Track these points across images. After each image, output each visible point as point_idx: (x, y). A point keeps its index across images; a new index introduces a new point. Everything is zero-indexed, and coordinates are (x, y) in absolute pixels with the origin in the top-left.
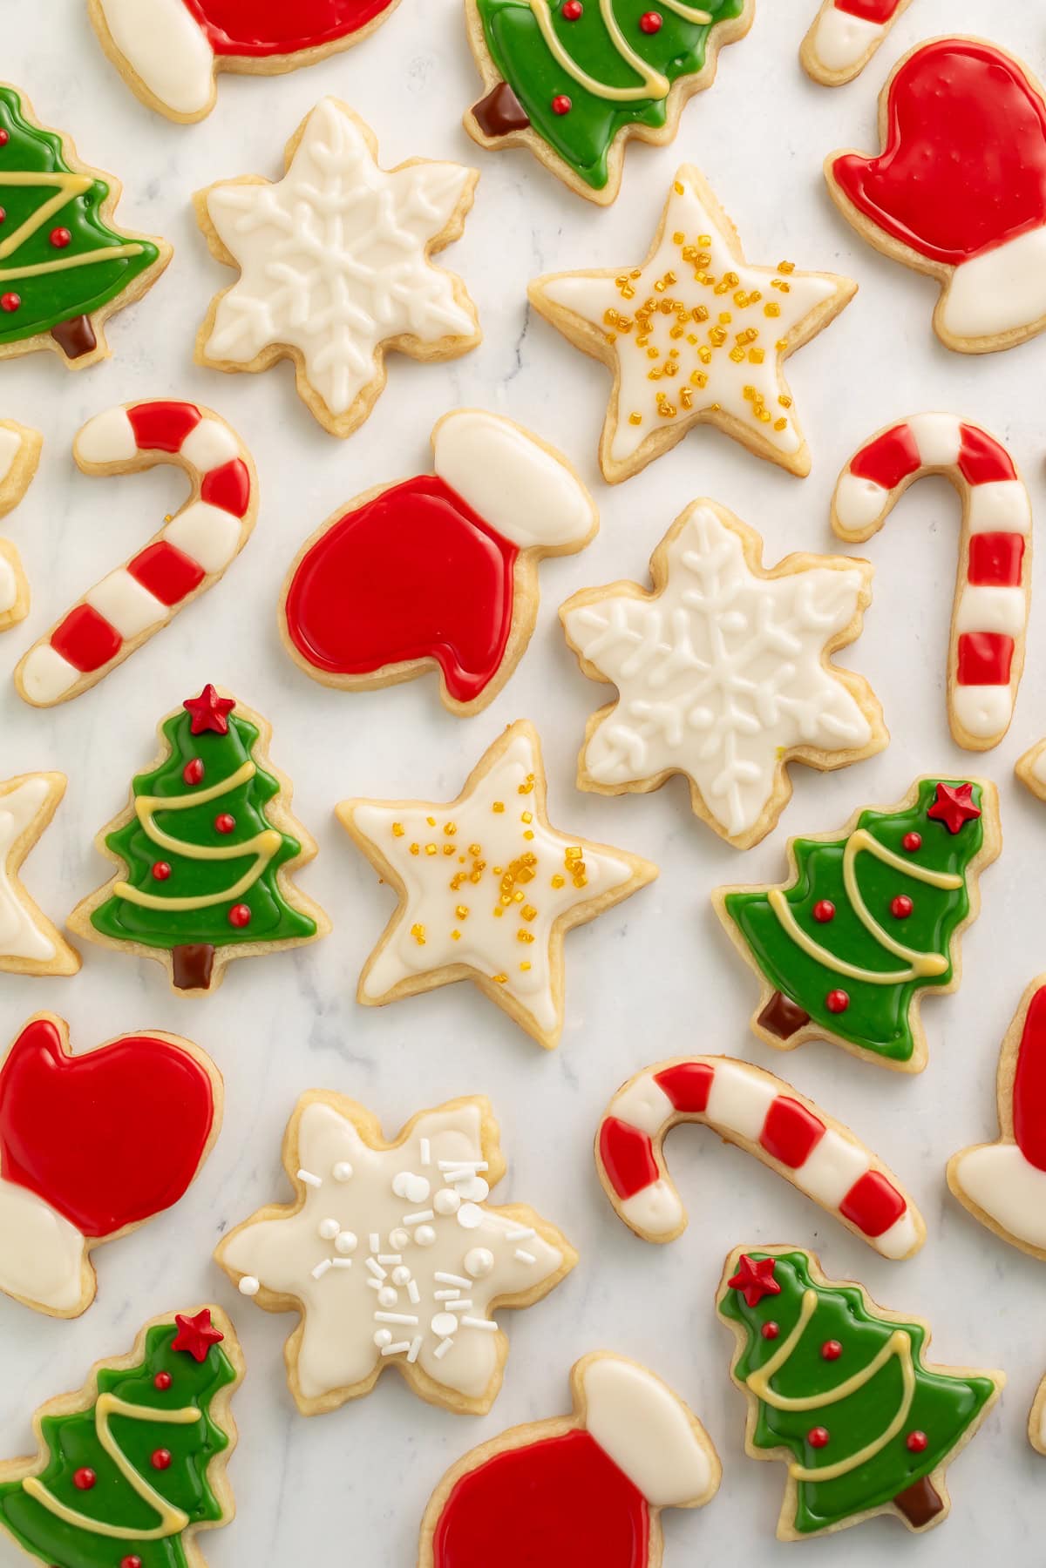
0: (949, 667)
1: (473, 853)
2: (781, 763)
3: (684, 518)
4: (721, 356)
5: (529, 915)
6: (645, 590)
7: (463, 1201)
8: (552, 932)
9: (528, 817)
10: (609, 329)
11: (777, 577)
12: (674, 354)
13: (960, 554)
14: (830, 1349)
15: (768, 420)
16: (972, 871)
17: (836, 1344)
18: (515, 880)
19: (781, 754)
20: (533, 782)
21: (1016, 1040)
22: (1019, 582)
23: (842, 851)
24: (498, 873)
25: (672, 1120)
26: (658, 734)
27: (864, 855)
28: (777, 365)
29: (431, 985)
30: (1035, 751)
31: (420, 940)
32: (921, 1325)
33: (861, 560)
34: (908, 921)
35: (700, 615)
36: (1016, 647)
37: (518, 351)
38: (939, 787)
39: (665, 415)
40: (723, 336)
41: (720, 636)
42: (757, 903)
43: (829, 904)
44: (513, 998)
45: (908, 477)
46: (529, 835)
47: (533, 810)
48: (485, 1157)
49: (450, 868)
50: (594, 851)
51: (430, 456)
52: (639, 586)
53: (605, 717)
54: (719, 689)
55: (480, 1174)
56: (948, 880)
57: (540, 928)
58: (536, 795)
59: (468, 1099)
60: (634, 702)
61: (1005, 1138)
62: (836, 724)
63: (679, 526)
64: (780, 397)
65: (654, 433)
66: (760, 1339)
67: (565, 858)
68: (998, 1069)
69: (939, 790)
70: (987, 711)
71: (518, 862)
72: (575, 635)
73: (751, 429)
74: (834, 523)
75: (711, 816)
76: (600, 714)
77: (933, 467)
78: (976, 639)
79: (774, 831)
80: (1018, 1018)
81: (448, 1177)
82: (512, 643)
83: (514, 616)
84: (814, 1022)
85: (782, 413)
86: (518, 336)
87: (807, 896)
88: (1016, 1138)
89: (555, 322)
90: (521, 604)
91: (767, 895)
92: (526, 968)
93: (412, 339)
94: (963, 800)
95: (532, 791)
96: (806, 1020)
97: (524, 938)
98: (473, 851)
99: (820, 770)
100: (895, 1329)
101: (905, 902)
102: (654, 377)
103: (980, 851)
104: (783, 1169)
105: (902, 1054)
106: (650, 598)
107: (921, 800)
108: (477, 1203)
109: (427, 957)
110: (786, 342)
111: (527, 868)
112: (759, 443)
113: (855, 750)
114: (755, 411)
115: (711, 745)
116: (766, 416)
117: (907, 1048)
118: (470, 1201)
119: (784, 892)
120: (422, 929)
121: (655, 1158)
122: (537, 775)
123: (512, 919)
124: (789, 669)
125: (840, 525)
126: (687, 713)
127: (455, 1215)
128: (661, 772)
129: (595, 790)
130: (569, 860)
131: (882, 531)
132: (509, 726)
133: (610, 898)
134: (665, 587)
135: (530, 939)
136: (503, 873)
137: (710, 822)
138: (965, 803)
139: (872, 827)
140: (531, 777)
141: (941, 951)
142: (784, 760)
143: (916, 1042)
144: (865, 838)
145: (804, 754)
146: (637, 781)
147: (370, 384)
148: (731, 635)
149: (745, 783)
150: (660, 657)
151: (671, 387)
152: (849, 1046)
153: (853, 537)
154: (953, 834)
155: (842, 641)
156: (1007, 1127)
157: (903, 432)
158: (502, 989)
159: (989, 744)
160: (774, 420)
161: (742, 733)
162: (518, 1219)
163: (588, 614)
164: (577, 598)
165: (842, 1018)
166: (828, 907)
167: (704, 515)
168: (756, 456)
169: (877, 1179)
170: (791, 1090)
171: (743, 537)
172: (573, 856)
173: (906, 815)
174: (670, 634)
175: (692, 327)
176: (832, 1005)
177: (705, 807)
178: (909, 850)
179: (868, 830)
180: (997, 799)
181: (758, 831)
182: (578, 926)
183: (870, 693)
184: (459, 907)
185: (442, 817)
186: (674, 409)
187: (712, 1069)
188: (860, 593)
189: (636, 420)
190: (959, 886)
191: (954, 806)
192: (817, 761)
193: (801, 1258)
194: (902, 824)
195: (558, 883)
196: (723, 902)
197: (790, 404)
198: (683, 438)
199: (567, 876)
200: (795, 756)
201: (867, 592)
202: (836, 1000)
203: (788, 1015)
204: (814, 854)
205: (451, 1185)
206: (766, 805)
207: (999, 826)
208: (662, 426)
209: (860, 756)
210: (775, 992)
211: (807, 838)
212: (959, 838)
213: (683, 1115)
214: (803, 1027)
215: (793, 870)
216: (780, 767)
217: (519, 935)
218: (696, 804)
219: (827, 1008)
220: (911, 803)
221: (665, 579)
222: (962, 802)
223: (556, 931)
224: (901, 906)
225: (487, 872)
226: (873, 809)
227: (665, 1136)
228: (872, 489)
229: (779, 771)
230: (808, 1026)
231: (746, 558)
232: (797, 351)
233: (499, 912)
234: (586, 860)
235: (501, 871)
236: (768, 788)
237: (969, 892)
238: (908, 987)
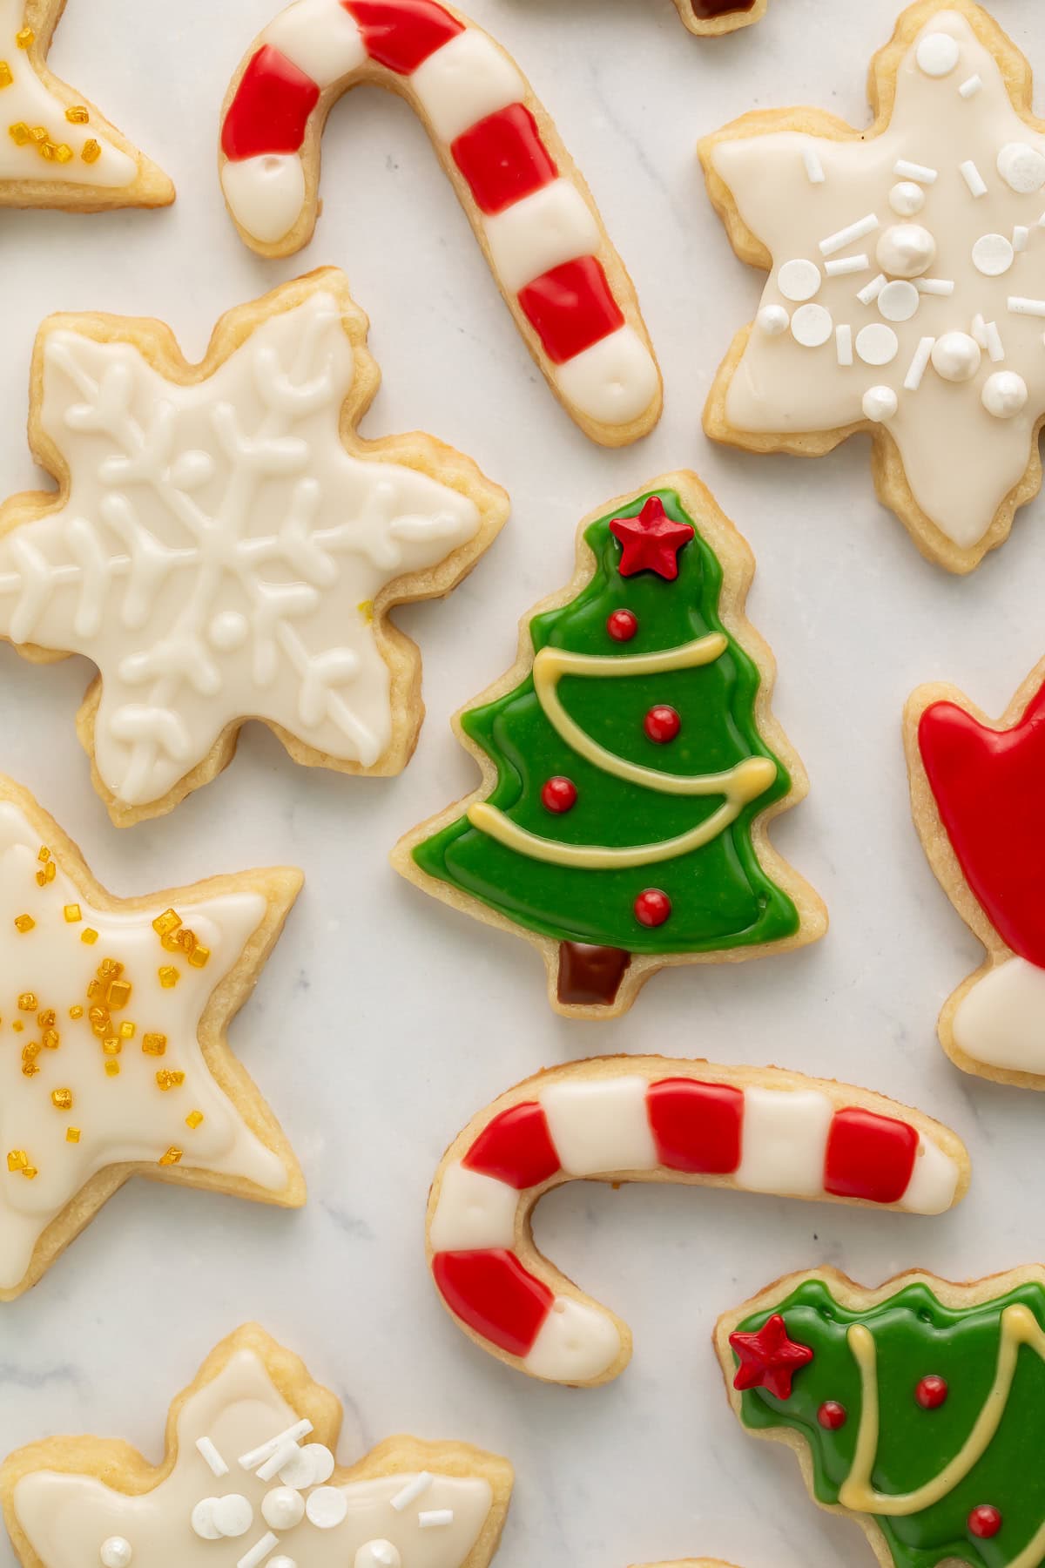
0: (530, 348)
1: (27, 1008)
2: (378, 624)
3: (38, 363)
5: (156, 1046)
6: (48, 494)
8: (203, 1048)
9: (73, 914)
11: (216, 368)
13: (451, 180)
14: (929, 1392)
15: (71, 156)
16: (729, 614)
17: (932, 1380)
18: (107, 1010)
19: (369, 612)
20: (50, 859)
21: (929, 811)
22: (554, 172)
23: (533, 694)
24: (80, 1015)
25: (525, 1206)
26: (182, 689)
27: (568, 684)
28: (37, 71)
29: (83, 1220)
30: (718, 393)
31: (29, 1173)
32: (1032, 1279)
33: (319, 271)
34: (682, 738)
35: (139, 487)
36: (604, 266)
38: (614, 527)
41: (185, 500)
42: (460, 839)
43: (560, 781)
44: (205, 1171)
45: (312, 119)
46: (90, 936)
47: (77, 899)
48: (300, 1413)
49: (8, 1048)
50: (196, 902)
52: (33, 494)
53: (96, 708)
54: (229, 578)
55: (305, 1441)
56: (704, 648)
57: (184, 1056)
58: (68, 874)
59: (228, 1344)
60: (124, 665)
61: (995, 955)
62: (419, 525)
63: (37, 381)
64: (67, 113)
66: (826, 1437)
67: (158, 939)
68: (928, 862)
69: (616, 529)
70: (616, 378)
71: (97, 983)
73: (55, 183)
74: (250, 243)
75: (324, 756)
76: (86, 710)
77: (340, 81)
78: (544, 288)
79: (427, 720)
80: (914, 778)
81: (262, 1473)
84: (638, 954)
85: (83, 134)
88: (1010, 946)
91: (466, 818)
92: (196, 1120)
94: (658, 525)
95: (58, 870)
96: (624, 960)
97: (169, 1083)
98: (26, 1006)
99: (441, 597)
100: (1001, 1309)
101: (663, 715)
103: (724, 579)
104: (718, 1181)
105: (785, 926)
106: (58, 505)
107: (600, 558)
108: (327, 1483)
109: (53, 1187)
110: (29, 30)
111: (114, 983)
112: (77, 195)
113: (467, 544)
114: (43, 154)
115: (264, 660)
116: (63, 152)
117: (787, 914)
118: (314, 1486)
119: (487, 802)
120: (22, 1155)
121: (530, 1272)
122: (52, 843)
123: (137, 1068)
124: (309, 487)
125: (259, 243)
126: (204, 635)
127: (306, 1519)
128: (220, 736)
129: (145, 816)
130: (165, 938)
131: (324, 214)
133: (255, 953)
134: (69, 477)
135: (178, 1079)
136: (86, 1013)
137: (329, 765)
138: (665, 528)
139: (557, 635)
140: (44, 854)
141: (754, 751)
142: (377, 616)
143: (795, 897)
144: (555, 659)
145: (401, 593)
146: (194, 770)
148: (199, 489)
149: (343, 684)
150: (120, 579)
152: (705, 958)
153: (285, 248)
154: (671, 581)
155: (359, 401)
156: (990, 937)
157: (268, 58)
158: (183, 1168)
159: (648, 421)
160: (79, 148)
161: (296, 617)
162: (396, 1469)
165: (672, 928)
166: (560, 785)
167: (62, 344)
168: (87, 212)
169: (852, 1118)
170: (664, 1064)
171: (134, 342)
172: (166, 929)
173: (591, 593)
174: (116, 540)
176: (646, 917)
177: (308, 748)
178: (626, 640)
179: (550, 645)
180: (705, 490)
181: (402, 737)
182: (234, 1019)
183: (442, 448)
184: (53, 1094)
187: (535, 1104)
188: (344, 322)
190: (725, 645)
191: (651, 539)
192: (426, 591)
193: (815, 1288)
194: (593, 607)
195: (170, 978)
196: (415, 865)
197: (87, 116)
199: (177, 961)
200: (390, 602)
201: (351, 312)
202: (650, 907)
203: (595, 968)
204: (499, 723)
205: (276, 1481)
206: (391, 695)
207: (730, 525)
209: (479, 548)
210: (559, 945)
211: (476, 706)
212: (684, 582)
213: (534, 1191)
214: (626, 971)
215: (484, 761)
216: (379, 631)
217: (159, 1082)
218: (292, 751)
219: (644, 927)
220: (590, 571)
221: (62, 466)
222: (657, 530)
223: (207, 1043)
224: (659, 724)
225: (64, 1024)
226: (542, 611)
227: (529, 1233)
228: (272, 164)
229: (381, 637)
230: (632, 965)
231: (157, 369)
232: (56, 32)
233: (112, 1069)
234: (187, 924)
235: (81, 1010)
236: (379, 670)
237: (743, 646)
238: (737, 829)
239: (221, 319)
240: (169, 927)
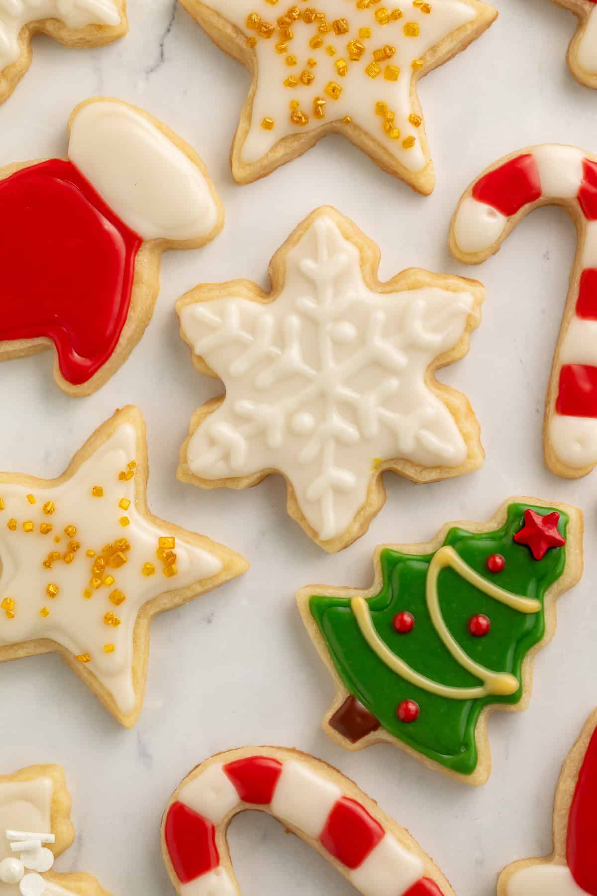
0: (548, 394)
1: (68, 534)
2: (377, 474)
3: (305, 225)
4: (357, 70)
5: (117, 599)
6: (262, 291)
7: (27, 871)
8: (139, 617)
9: (125, 504)
10: (250, 33)
11: (391, 292)
12: (311, 64)
13: (570, 285)
15: (397, 138)
16: (551, 596)
18: (107, 563)
19: (377, 464)
20: (134, 470)
21: (577, 764)
23: (427, 564)
24: (92, 556)
25: (237, 810)
26: (259, 435)
27: (448, 571)
28: (411, 85)
29: (18, 656)
31: (10, 615)
33: (474, 281)
34: (484, 640)
35: (311, 321)
37: (162, 45)
38: (527, 513)
39: (297, 122)
40: (361, 51)
41: (329, 344)
42: (339, 608)
43: (409, 616)
44: (95, 677)
45: (527, 206)
46: (125, 521)
47: (132, 499)
48: (53, 830)
49: (44, 547)
50: (187, 542)
51: (65, 141)
52: (255, 285)
53: (210, 412)
54: (323, 397)
55: (45, 845)
56: (527, 604)
57: (127, 614)
58: (136, 483)
59: (44, 769)
60: (239, 401)
61: (557, 857)
62: (433, 441)
63: (299, 233)
64: (411, 116)
65: (284, 139)
67: (158, 547)
68: (557, 788)
69: (527, 516)
70: (582, 442)
71: (111, 547)
72: (189, 330)
73: (379, 144)
74: (451, 244)
75: (303, 518)
76: (205, 409)
77: (554, 199)
78: (579, 372)
79: (363, 537)
80: (581, 741)
81: (14, 846)
82: (128, 331)
83: (131, 304)
84: (384, 728)
85: (411, 131)
86: (162, 31)
87: (387, 606)
88: (567, 859)
89: (200, 21)
90: (140, 294)
92: (110, 649)
93: (57, 24)
94: (550, 528)
95: (133, 478)
96: (376, 726)
97: (110, 622)
98: (70, 532)
99: (415, 483)
101: (483, 621)
102: (290, 84)
103: (561, 578)
104: (341, 868)
105: (466, 767)
106: (265, 301)
107: (509, 523)
108: (41, 874)
109: (15, 630)
110: (422, 62)
111: (120, 553)
112: (385, 158)
113: (449, 467)
114: (385, 127)
115: (309, 451)
116: (395, 133)
117: (471, 762)
118: (34, 870)
119: (367, 600)
120: (12, 603)
121: (216, 844)
122: (140, 462)
123: (100, 603)
124: (393, 383)
125: (456, 246)
126: (290, 416)
127: (18, 884)
128: (259, 472)
129: (196, 483)
130: (161, 549)
131: (497, 254)
132: (118, 410)
133: (199, 589)
134: (281, 292)
135: (116, 623)
136: (96, 557)
137: (302, 524)
138: (552, 533)
139: (459, 545)
140: (132, 465)
141: (514, 671)
142: (380, 470)
143: (481, 757)
144: (450, 555)
145: (399, 467)
146: (235, 478)
147: (13, 65)
148: (339, 344)
149: (339, 491)
150: (269, 360)
151: (305, 96)
152: (416, 755)
153: (467, 259)
154: (536, 560)
155: (449, 360)
156: (560, 847)
157: (527, 162)
158: (85, 668)
159: (581, 473)
160: (404, 136)
161: (340, 441)
163: (203, 311)
164: (196, 293)
165: (410, 728)
166: (407, 618)
167: (326, 224)
168: (382, 169)
169: (428, 885)
170: (356, 791)
171: (361, 250)
172: (164, 546)
173: (492, 536)
174: (281, 338)
175: (331, 39)
176: (402, 714)
177: (298, 509)
178: (492, 571)
179: (453, 547)
180: (582, 526)
181: (347, 538)
182: (162, 613)
183: (470, 412)
184: (50, 585)
185: (43, 494)
186: (307, 118)
187: (280, 764)
188: (469, 316)
189: (268, 125)
190: (537, 611)
191: (540, 533)
192: (412, 475)
194: (487, 544)
195: (149, 571)
196: (307, 603)
197: (420, 124)
198: (313, 146)
199: (159, 566)
200: (390, 468)
201: (476, 314)
202: (407, 710)
203: (359, 719)
204: (400, 566)
205: (17, 855)
206: (358, 513)
207: (582, 552)
208: (294, 132)
209: (454, 473)
210: (349, 695)
211: (395, 548)
212: (541, 565)
213: (248, 806)
214: (372, 732)
215: (378, 579)
216: (375, 478)
217: (106, 618)
218: (290, 505)
219: (397, 717)
220: (498, 524)
221: (281, 283)
222: (548, 530)
223: (142, 616)
224: (478, 624)
225: (81, 554)
226: (461, 527)
227: (229, 823)
228: (491, 214)
229: (374, 481)
230: (377, 732)
231: (362, 271)
232: (432, 71)
233: (88, 594)
234: (177, 551)
235: (94, 555)
236: (361, 497)
237: (546, 617)
238: (477, 703)
239: (410, 269)
240: (167, 546)
